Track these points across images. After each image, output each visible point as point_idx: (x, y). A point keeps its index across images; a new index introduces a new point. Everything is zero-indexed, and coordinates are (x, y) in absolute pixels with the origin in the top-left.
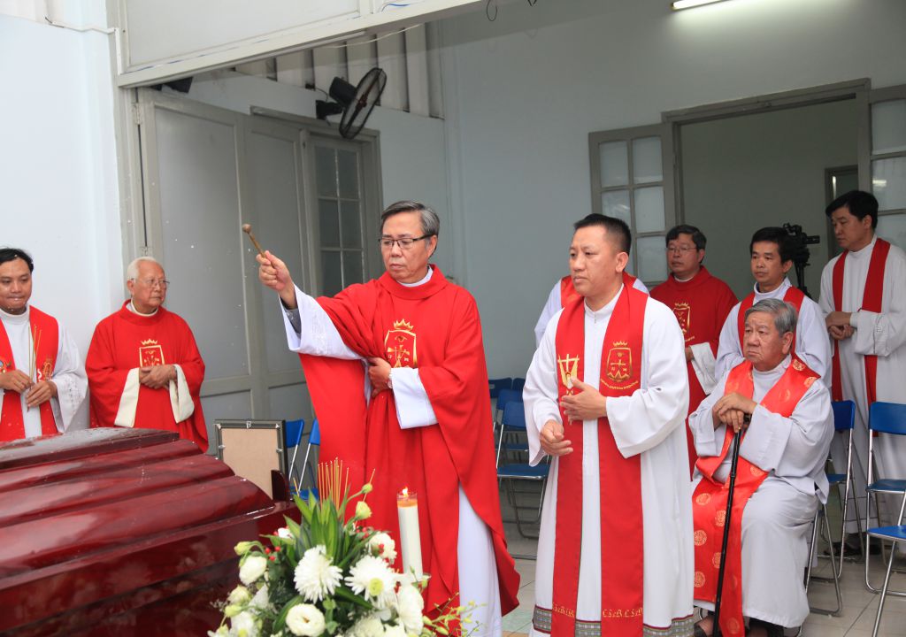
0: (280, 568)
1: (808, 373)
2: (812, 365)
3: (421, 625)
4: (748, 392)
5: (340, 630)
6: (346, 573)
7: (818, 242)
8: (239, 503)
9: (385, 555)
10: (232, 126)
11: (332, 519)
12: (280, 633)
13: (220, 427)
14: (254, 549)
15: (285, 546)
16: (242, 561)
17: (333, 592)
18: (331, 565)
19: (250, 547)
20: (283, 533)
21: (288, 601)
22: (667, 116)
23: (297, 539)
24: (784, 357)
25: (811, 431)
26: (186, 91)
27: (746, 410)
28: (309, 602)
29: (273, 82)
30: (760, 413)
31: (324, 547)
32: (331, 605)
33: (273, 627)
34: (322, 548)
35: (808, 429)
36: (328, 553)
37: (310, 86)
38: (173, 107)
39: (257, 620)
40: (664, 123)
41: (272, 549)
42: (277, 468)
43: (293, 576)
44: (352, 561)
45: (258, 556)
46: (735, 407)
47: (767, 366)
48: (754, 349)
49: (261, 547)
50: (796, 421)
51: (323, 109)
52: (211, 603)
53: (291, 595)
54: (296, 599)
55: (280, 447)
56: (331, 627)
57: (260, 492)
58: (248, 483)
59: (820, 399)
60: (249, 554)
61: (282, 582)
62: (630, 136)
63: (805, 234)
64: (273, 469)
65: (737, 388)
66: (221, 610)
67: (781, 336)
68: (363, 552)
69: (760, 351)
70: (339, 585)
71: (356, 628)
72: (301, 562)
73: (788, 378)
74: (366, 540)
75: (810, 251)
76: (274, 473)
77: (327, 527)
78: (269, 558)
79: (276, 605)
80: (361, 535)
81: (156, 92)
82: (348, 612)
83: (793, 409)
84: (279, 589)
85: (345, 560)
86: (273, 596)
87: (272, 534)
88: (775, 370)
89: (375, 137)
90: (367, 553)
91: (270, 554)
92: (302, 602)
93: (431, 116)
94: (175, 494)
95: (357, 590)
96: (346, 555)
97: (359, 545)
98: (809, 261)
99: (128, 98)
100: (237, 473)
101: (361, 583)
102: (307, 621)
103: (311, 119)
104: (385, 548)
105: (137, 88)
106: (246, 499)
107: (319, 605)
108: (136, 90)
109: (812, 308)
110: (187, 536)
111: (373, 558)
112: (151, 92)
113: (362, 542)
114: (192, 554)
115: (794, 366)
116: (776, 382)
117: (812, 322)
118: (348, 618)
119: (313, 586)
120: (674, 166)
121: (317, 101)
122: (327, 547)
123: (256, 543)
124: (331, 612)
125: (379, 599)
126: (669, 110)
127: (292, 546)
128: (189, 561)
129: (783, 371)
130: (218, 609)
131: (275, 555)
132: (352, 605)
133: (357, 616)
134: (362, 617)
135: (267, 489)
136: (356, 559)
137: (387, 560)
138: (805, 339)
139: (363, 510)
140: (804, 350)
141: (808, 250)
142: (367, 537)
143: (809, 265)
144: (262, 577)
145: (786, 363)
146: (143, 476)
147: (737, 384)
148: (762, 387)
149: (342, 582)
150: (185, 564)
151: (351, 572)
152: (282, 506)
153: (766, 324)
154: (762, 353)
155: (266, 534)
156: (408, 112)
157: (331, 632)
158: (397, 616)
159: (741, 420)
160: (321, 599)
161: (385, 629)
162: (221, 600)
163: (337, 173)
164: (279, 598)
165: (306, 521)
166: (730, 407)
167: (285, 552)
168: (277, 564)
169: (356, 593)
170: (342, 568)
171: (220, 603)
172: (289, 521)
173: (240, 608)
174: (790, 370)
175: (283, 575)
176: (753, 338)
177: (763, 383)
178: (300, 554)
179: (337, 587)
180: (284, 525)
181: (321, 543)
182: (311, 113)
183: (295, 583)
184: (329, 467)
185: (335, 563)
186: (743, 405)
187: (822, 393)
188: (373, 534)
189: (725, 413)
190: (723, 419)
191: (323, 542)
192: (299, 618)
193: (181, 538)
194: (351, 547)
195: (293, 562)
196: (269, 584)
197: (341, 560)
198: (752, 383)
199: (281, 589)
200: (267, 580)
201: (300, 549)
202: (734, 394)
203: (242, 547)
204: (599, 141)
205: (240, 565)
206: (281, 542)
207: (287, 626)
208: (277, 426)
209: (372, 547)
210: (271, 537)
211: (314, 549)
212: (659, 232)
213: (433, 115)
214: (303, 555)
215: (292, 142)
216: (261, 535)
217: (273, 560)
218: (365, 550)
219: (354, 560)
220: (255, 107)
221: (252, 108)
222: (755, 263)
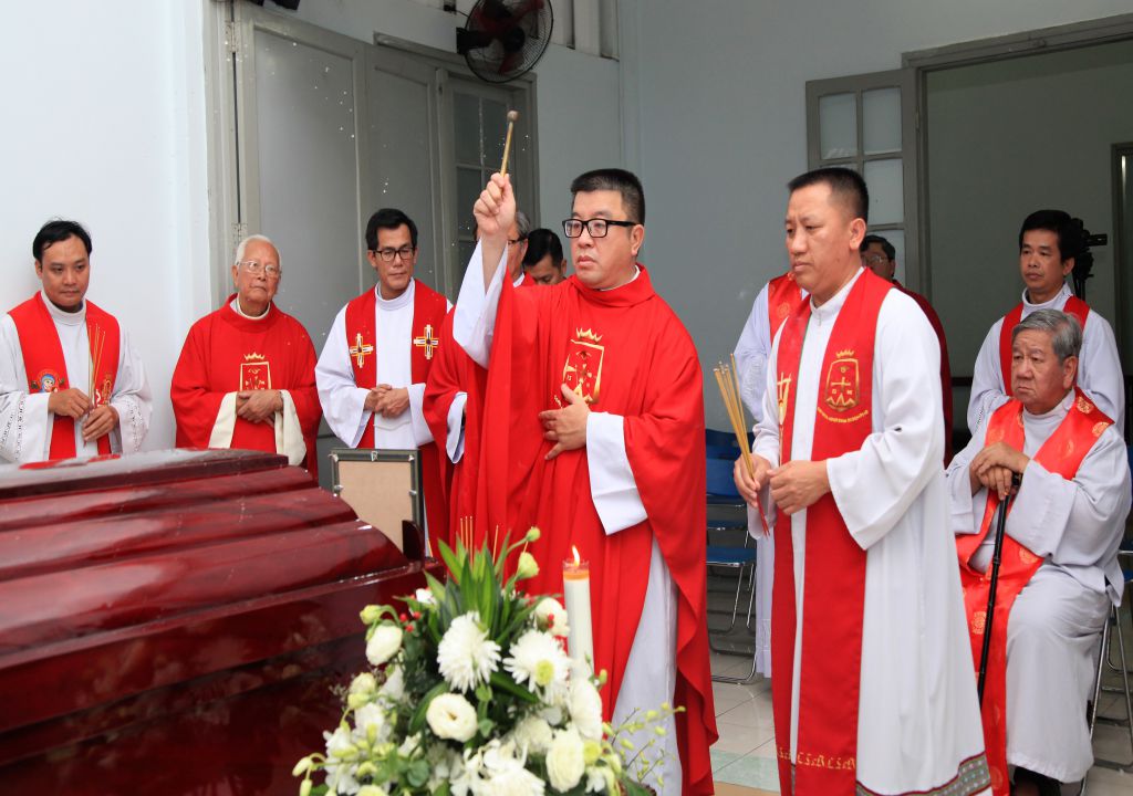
0: (419, 643)
1: (1097, 416)
2: (1102, 406)
3: (600, 734)
4: (1017, 442)
5: (497, 733)
6: (505, 653)
7: (1104, 243)
9: (555, 630)
10: (351, 59)
11: (488, 577)
12: (419, 735)
13: (336, 459)
15: (426, 612)
16: (370, 631)
17: (488, 679)
18: (486, 639)
19: (381, 613)
20: (423, 596)
21: (429, 690)
22: (909, 59)
23: (441, 604)
24: (1065, 393)
25: (1102, 499)
26: (295, 6)
27: (1015, 468)
28: (457, 691)
30: (1033, 472)
32: (485, 695)
33: (409, 728)
34: (474, 615)
35: (1098, 496)
36: (482, 622)
37: (450, 8)
38: (277, 28)
39: (388, 716)
40: (904, 68)
41: (411, 618)
42: (410, 518)
43: (436, 655)
44: (513, 637)
45: (391, 625)
46: (1000, 463)
47: (1042, 408)
48: (1024, 384)
49: (395, 615)
50: (1081, 485)
51: (466, 39)
52: (331, 688)
53: (432, 681)
54: (440, 687)
55: (414, 488)
56: (486, 727)
57: (390, 544)
58: (375, 531)
59: (1113, 454)
60: (379, 623)
61: (422, 664)
62: (859, 87)
63: (1087, 232)
64: (405, 518)
65: (1001, 438)
66: (343, 699)
67: (1061, 362)
68: (526, 625)
69: (1034, 386)
70: (496, 669)
71: (517, 729)
72: (447, 635)
73: (1070, 423)
74: (530, 609)
75: (1093, 256)
76: (406, 525)
77: (481, 586)
78: (404, 628)
79: (412, 696)
80: (524, 601)
81: (257, 10)
82: (506, 708)
83: (1076, 469)
84: (417, 674)
85: (504, 635)
86: (410, 682)
87: (409, 595)
88: (1053, 412)
89: (531, 82)
90: (532, 627)
91: (406, 623)
92: (448, 691)
93: (602, 56)
94: (283, 540)
95: (519, 677)
96: (506, 628)
97: (519, 616)
98: (1093, 271)
99: (221, 14)
101: (524, 668)
102: (454, 718)
103: (450, 54)
104: (556, 621)
107: (471, 697)
108: (231, 3)
109: (1100, 328)
111: (540, 633)
112: (250, 9)
113: (524, 611)
114: (301, 629)
115: (1079, 407)
116: (1054, 430)
117: (1101, 346)
118: (507, 714)
119: (463, 667)
120: (917, 131)
121: (458, 29)
122: (481, 615)
123: (387, 608)
124: (486, 705)
125: (547, 690)
127: (435, 613)
128: (298, 637)
129: (1063, 414)
130: (339, 696)
131: (413, 624)
132: (512, 699)
133: (520, 714)
134: (527, 714)
135: (397, 539)
136: (518, 634)
137: (559, 637)
138: (1091, 371)
139: (528, 565)
140: (1088, 387)
141: (1090, 254)
142: (532, 604)
143: (1092, 276)
144: (396, 656)
145: (1067, 403)
146: (243, 512)
147: (1003, 432)
148: (1036, 436)
149: (500, 664)
151: (512, 651)
152: (417, 566)
153: (1041, 348)
154: (1037, 389)
155: (402, 595)
156: (573, 48)
157: (486, 734)
158: (570, 719)
159: (1008, 482)
160: (472, 687)
161: (554, 737)
162: (342, 686)
163: (481, 131)
164: (416, 685)
165: (452, 578)
166: (994, 464)
167: (426, 620)
168: (414, 638)
169: (518, 681)
170: (500, 644)
171: (341, 690)
172: (431, 580)
173: (367, 697)
174: (1074, 413)
175: (421, 653)
176: (1023, 367)
177: (1038, 431)
178: (445, 625)
179: (493, 672)
180: (424, 585)
181: (473, 609)
182: (449, 44)
183: (438, 665)
185: (491, 638)
186: (1011, 461)
187: (1116, 446)
188: (541, 600)
189: (986, 472)
190: (985, 480)
191: (476, 607)
192: (444, 712)
194: (511, 617)
195: (436, 635)
196: (404, 667)
197: (498, 633)
198: (1023, 430)
199: (421, 672)
200: (401, 660)
201: (445, 617)
202: (1000, 444)
203: (370, 613)
204: (819, 93)
205: (368, 637)
206: (421, 604)
207: (428, 726)
208: (411, 459)
209: (539, 619)
210: (408, 599)
211: (463, 617)
212: (895, 224)
213: (606, 55)
214: (449, 626)
215: (426, 85)
216: (395, 597)
217: (410, 630)
218: (529, 623)
219: (515, 636)
220: (379, 34)
221: (376, 35)
222: (1026, 261)
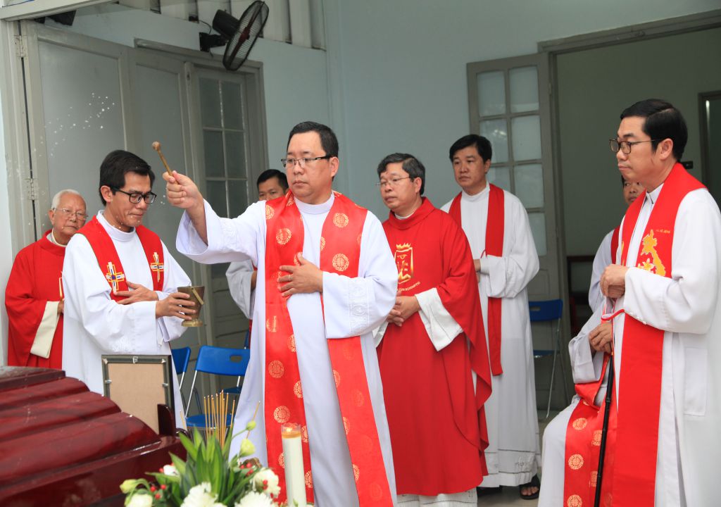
0: (165, 506)
8: (125, 439)
9: (269, 490)
10: (117, 59)
11: (217, 455)
13: (106, 362)
14: (140, 486)
15: (170, 485)
16: (127, 499)
18: (216, 502)
19: (136, 485)
20: (169, 471)
22: (543, 46)
23: (182, 476)
26: (70, 23)
29: (157, 15)
31: (209, 484)
34: (207, 486)
36: (212, 490)
37: (194, 18)
38: (57, 40)
40: (540, 53)
41: (158, 486)
42: (163, 402)
44: (237, 498)
45: (144, 493)
49: (147, 484)
51: (206, 42)
55: (166, 382)
57: (146, 427)
58: (134, 419)
60: (134, 492)
62: (506, 66)
64: (159, 403)
68: (247, 488)
72: (186, 500)
74: (250, 477)
76: (161, 408)
77: (211, 465)
78: (154, 496)
80: (245, 471)
81: (39, 26)
85: (230, 496)
87: (158, 471)
89: (259, 69)
90: (252, 490)
91: (156, 492)
93: (313, 48)
94: (61, 432)
96: (231, 492)
97: (244, 481)
99: (11, 30)
100: (124, 409)
103: (196, 51)
104: (269, 484)
105: (19, 21)
106: (133, 435)
108: (18, 22)
110: (73, 474)
111: (257, 494)
112: (34, 25)
113: (246, 479)
114: (77, 491)
120: (551, 96)
121: (200, 33)
122: (212, 485)
123: (141, 481)
126: (545, 40)
127: (177, 484)
128: (75, 498)
131: (160, 493)
135: (154, 424)
136: (242, 494)
137: (272, 495)
142: (251, 473)
146: (29, 414)
150: (71, 502)
152: (168, 441)
155: (152, 471)
156: (290, 43)
163: (221, 104)
165: (191, 458)
167: (170, 490)
168: (162, 502)
170: (227, 505)
172: (175, 458)
178: (186, 491)
180: (170, 462)
181: (206, 481)
182: (196, 45)
184: (215, 400)
185: (219, 501)
188: (258, 470)
191: (208, 479)
193: (67, 476)
194: (236, 483)
195: (179, 499)
197: (225, 496)
201: (185, 485)
203: (128, 485)
204: (476, 71)
205: (126, 503)
206: (167, 479)
208: (163, 361)
209: (256, 483)
210: (157, 475)
211: (199, 486)
212: (536, 160)
213: (315, 46)
214: (188, 493)
215: (177, 74)
216: (147, 473)
217: (158, 497)
218: (249, 486)
219: (239, 498)
220: (138, 39)
221: (136, 40)
222: (627, 191)
